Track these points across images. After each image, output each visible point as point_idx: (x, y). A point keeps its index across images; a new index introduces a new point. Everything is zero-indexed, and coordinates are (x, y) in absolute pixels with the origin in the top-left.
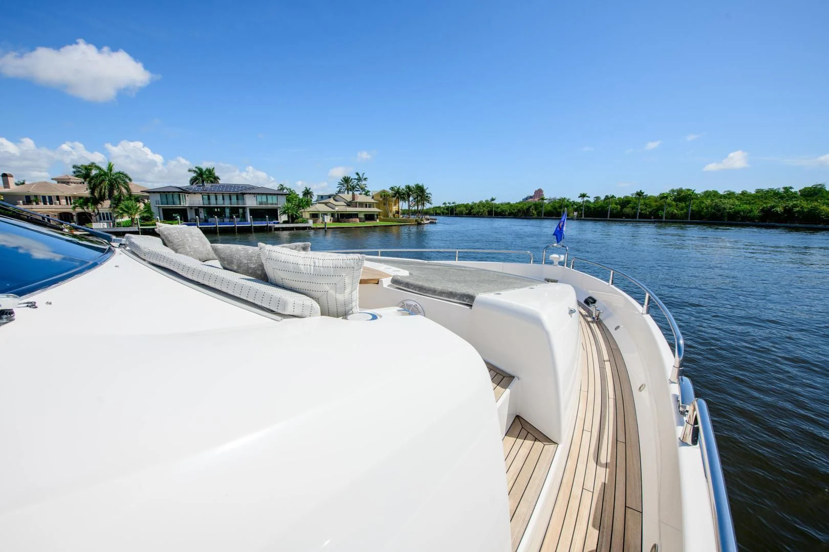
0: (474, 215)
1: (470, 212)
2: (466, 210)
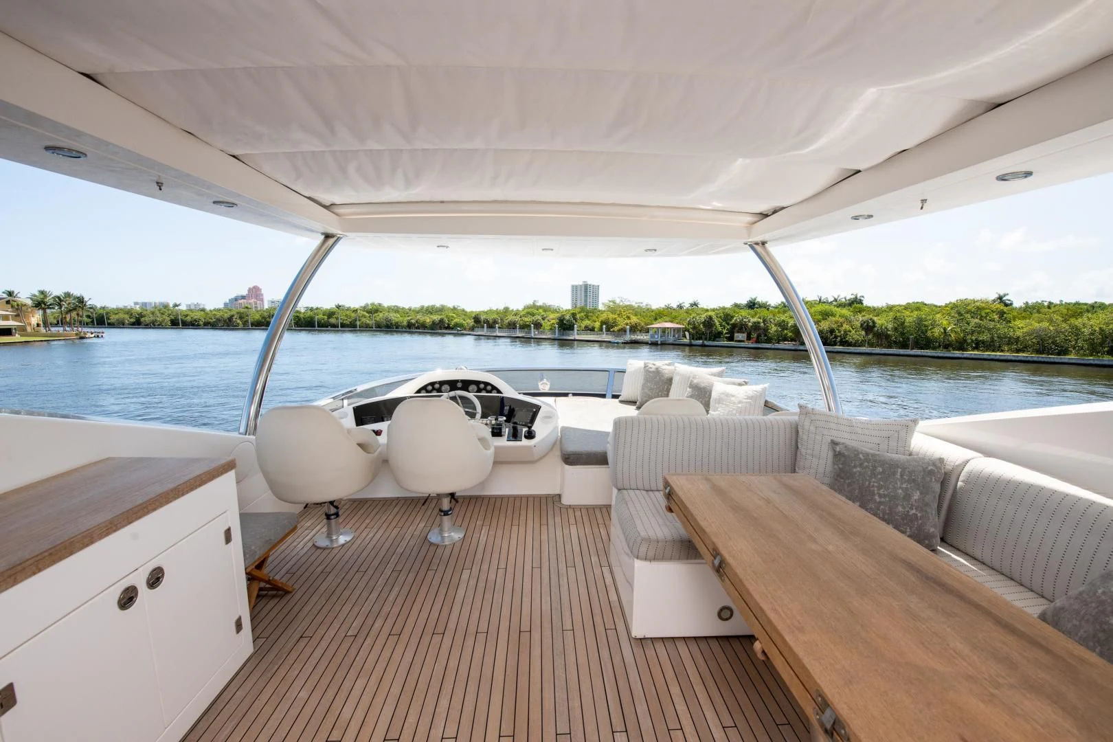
0: (147, 325)
1: (138, 321)
2: (130, 318)
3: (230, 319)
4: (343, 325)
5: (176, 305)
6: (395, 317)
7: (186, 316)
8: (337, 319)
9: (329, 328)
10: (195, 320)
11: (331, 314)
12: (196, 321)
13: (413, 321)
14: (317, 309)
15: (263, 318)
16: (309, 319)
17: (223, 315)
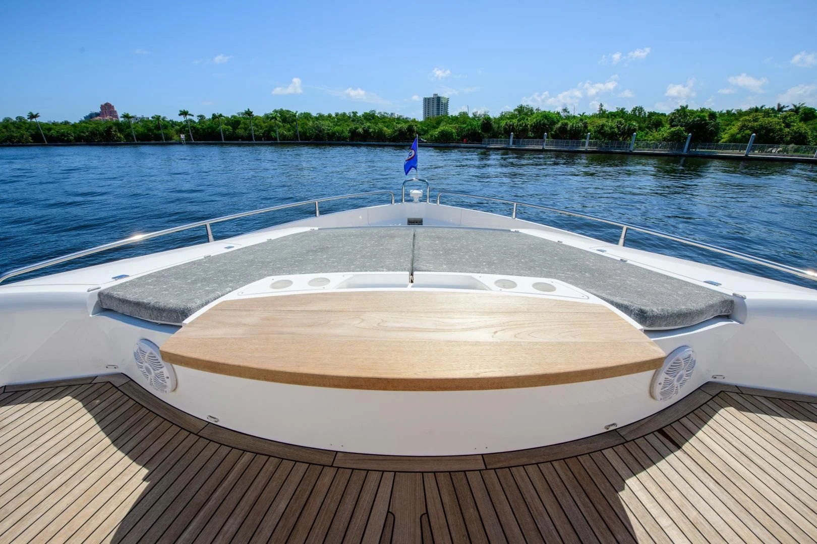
3: (108, 131)
4: (258, 138)
5: (32, 116)
6: (326, 126)
7: (50, 129)
8: (246, 129)
9: (240, 141)
10: (63, 135)
11: (234, 123)
12: (65, 136)
13: (360, 130)
14: (221, 115)
15: (149, 130)
16: (210, 130)
17: (98, 127)
